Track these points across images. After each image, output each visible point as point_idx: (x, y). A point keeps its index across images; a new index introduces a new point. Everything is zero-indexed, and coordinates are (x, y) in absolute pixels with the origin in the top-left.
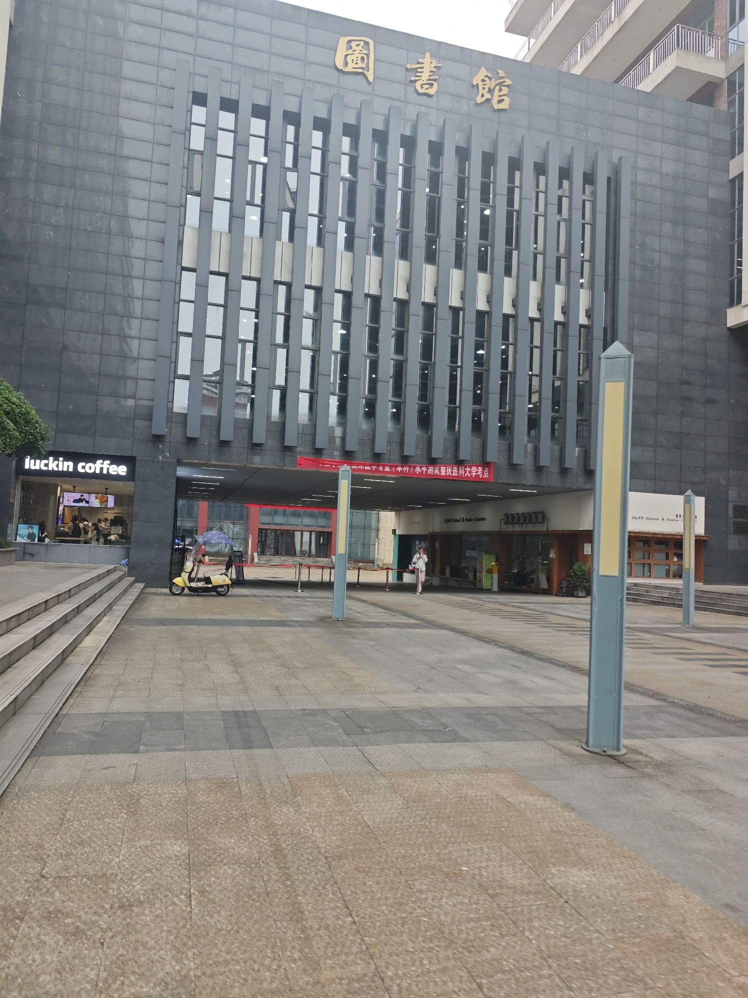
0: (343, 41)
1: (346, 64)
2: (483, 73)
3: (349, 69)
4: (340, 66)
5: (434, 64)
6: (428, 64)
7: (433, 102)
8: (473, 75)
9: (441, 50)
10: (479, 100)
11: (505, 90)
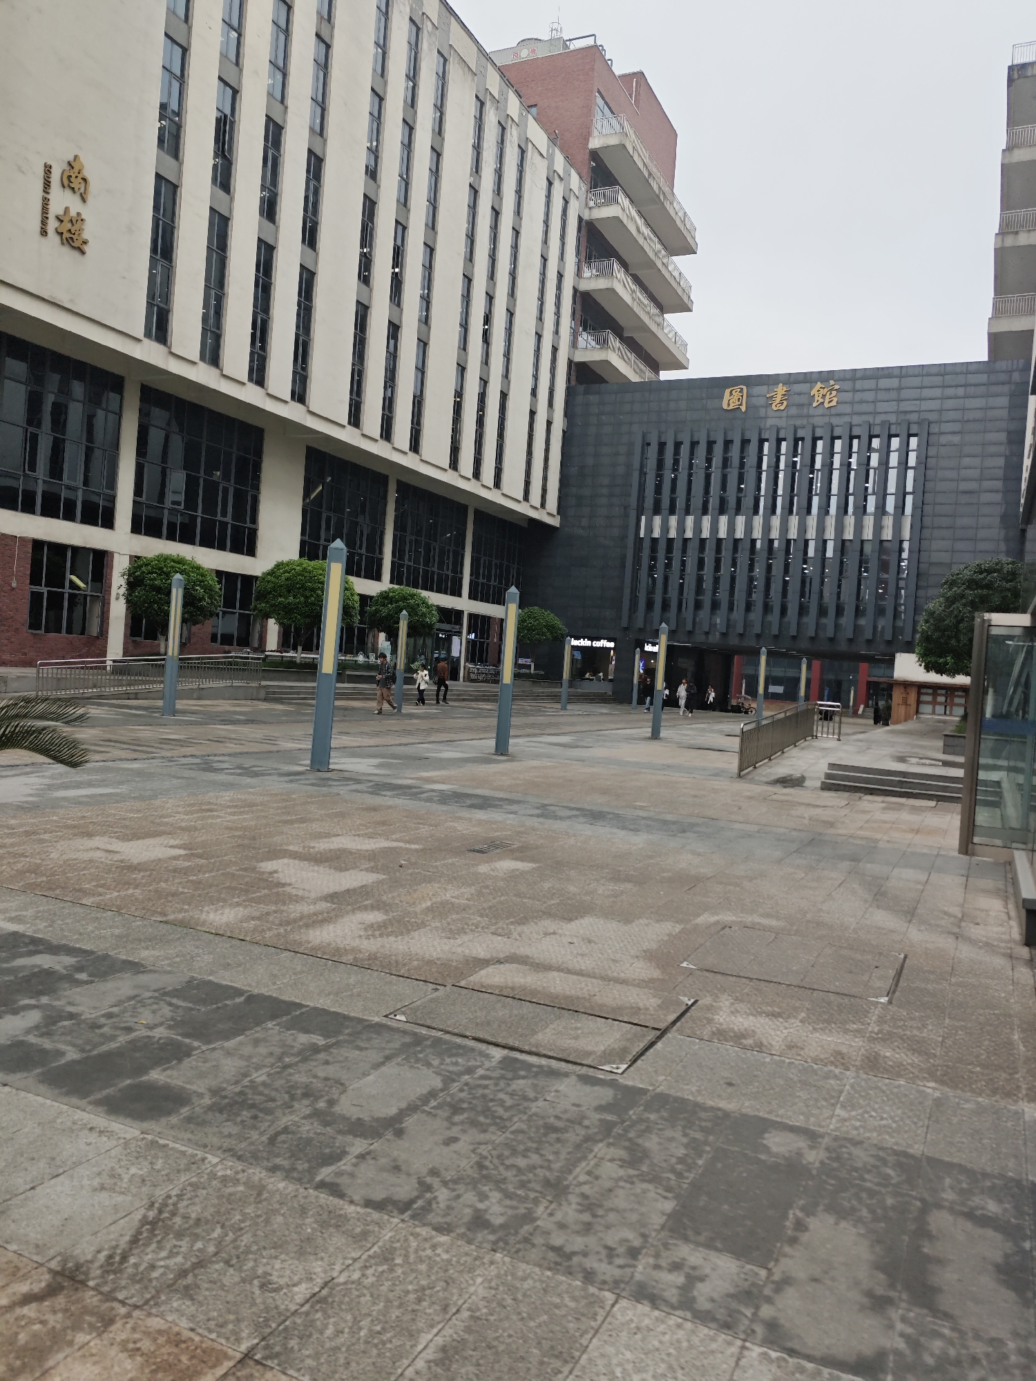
0: (727, 391)
1: (729, 405)
2: (819, 385)
3: (731, 407)
4: (725, 406)
5: (785, 389)
6: (781, 389)
7: (784, 414)
8: (811, 389)
9: (790, 379)
10: (815, 404)
11: (834, 393)
